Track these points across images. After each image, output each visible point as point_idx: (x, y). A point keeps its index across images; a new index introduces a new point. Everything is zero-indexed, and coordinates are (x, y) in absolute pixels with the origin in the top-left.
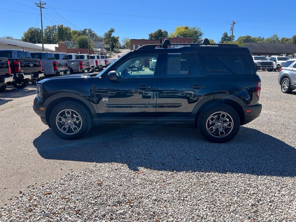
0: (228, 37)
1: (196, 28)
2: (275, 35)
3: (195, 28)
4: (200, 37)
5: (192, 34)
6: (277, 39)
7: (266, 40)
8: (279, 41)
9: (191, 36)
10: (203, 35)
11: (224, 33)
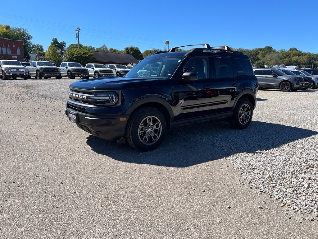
0: (58, 43)
1: (22, 30)
2: (104, 46)
3: (20, 30)
4: (28, 41)
5: (18, 36)
6: (106, 49)
7: (97, 50)
8: (108, 51)
9: (16, 39)
10: (32, 39)
11: (54, 39)
